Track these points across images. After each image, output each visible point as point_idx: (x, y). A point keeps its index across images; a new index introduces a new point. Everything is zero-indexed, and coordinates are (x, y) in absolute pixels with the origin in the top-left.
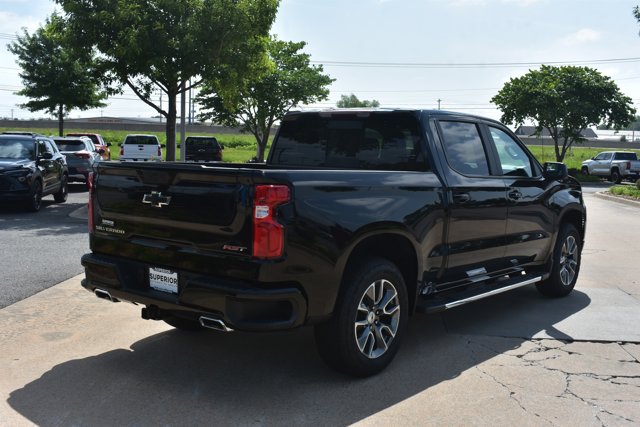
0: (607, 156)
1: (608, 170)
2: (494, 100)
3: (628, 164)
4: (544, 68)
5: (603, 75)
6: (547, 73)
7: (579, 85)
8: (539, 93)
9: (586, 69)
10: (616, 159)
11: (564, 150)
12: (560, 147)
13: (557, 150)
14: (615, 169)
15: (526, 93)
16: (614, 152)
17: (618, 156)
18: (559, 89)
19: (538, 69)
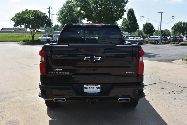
0: (45, 36)
1: (46, 40)
2: (11, 19)
3: (52, 38)
4: (26, 10)
5: (44, 13)
6: (27, 12)
7: (38, 15)
8: (27, 18)
9: (39, 11)
10: (48, 37)
11: (34, 35)
12: (33, 34)
13: (32, 35)
14: (48, 40)
15: (22, 18)
16: (47, 35)
17: (49, 36)
18: (32, 17)
19: (24, 10)
